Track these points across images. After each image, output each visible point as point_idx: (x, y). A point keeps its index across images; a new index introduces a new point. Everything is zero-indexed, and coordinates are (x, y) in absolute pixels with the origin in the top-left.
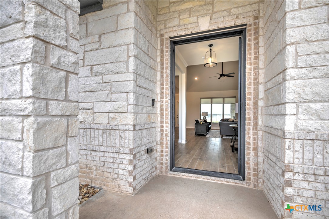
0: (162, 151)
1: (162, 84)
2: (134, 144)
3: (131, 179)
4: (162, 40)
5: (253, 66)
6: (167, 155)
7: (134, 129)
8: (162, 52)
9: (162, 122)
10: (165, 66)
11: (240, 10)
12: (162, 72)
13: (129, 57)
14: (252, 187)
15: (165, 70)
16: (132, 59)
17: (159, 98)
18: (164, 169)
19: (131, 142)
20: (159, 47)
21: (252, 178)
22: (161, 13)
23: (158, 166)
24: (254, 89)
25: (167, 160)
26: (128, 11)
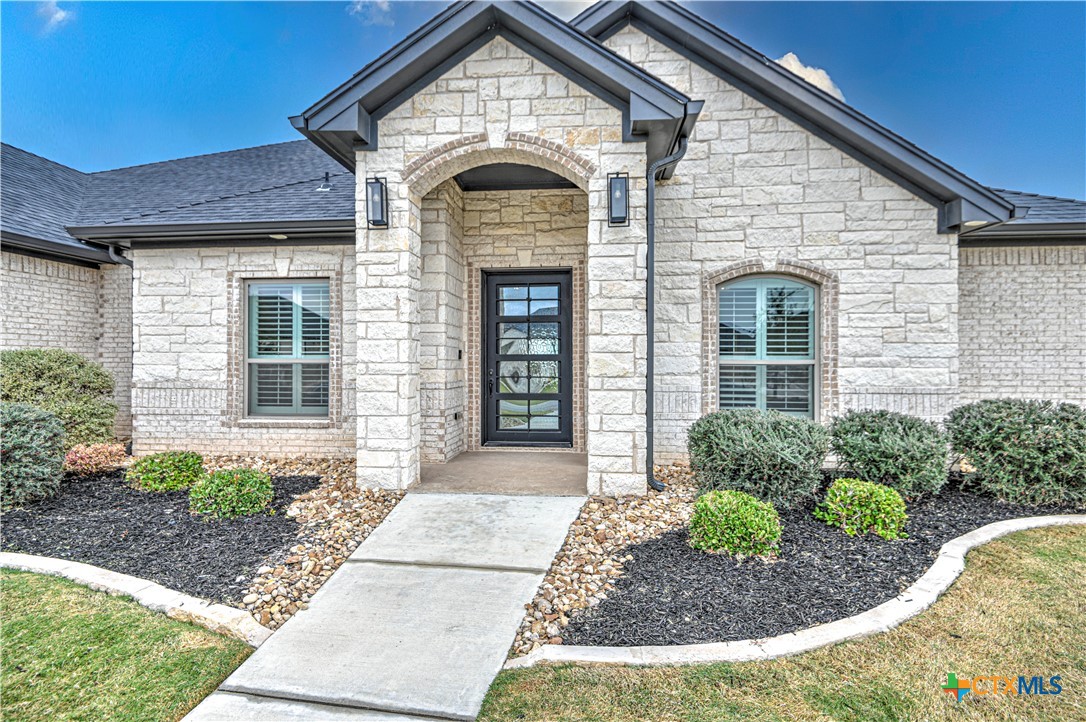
0: (471, 419)
1: (471, 329)
2: (445, 404)
3: (442, 445)
4: (470, 271)
5: (579, 315)
6: (477, 424)
7: (446, 388)
8: (470, 286)
9: (470, 380)
10: (474, 305)
11: (565, 250)
12: (470, 313)
13: (438, 305)
14: (579, 451)
15: (474, 311)
16: (443, 309)
17: (466, 347)
18: (473, 443)
19: (442, 403)
20: (466, 280)
21: (579, 441)
22: (469, 233)
23: (465, 441)
24: (580, 341)
25: (477, 431)
26: (438, 253)
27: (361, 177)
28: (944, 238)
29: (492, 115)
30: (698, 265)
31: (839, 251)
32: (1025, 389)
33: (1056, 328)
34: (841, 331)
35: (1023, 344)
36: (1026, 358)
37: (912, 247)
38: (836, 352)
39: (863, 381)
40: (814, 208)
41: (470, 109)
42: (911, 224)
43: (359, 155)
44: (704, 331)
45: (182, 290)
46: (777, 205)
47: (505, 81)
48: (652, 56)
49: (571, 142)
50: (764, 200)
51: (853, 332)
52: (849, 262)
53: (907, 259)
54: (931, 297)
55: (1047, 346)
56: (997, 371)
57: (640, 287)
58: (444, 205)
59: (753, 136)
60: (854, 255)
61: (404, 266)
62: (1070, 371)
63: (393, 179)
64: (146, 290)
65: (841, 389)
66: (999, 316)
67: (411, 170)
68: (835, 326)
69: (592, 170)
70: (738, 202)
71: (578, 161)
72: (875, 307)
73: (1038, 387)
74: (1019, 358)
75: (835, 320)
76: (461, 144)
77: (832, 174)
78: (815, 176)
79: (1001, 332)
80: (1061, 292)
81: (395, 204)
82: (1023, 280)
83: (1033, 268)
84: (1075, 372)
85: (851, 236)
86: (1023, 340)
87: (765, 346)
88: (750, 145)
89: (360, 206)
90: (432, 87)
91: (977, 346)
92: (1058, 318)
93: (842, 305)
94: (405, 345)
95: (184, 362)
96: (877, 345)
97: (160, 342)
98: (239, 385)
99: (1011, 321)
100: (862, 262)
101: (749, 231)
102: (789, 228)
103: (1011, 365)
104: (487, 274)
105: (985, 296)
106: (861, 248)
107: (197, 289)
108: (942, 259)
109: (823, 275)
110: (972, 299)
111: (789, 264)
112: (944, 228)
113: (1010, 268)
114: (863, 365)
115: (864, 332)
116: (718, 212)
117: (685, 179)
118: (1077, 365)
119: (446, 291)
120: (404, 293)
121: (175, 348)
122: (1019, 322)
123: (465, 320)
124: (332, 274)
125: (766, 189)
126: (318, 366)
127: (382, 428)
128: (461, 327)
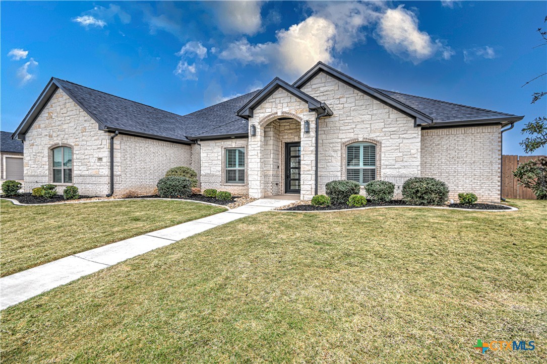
0: (282, 185)
1: (282, 160)
2: (273, 180)
4: (281, 143)
6: (283, 187)
7: (273, 176)
9: (281, 174)
10: (283, 153)
13: (270, 153)
16: (272, 154)
17: (280, 165)
18: (282, 192)
20: (280, 146)
22: (281, 132)
23: (280, 192)
25: (283, 189)
26: (270, 139)
27: (250, 124)
28: (416, 129)
29: (279, 107)
30: (340, 140)
31: (382, 134)
32: (458, 177)
33: (470, 155)
34: (382, 158)
35: (458, 161)
36: (459, 166)
37: (405, 132)
38: (380, 165)
39: (389, 173)
40: (375, 122)
41: (273, 106)
42: (405, 125)
43: (249, 119)
44: (341, 159)
45: (211, 151)
46: (363, 121)
47: (282, 99)
48: (328, 81)
49: (297, 113)
50: (359, 120)
51: (386, 158)
52: (385, 137)
53: (404, 136)
54: (411, 147)
55: (467, 162)
56: (448, 171)
57: (313, 148)
58: (272, 126)
59: (356, 101)
60: (387, 135)
61: (259, 145)
62: (476, 170)
63: (256, 124)
64: (203, 151)
65: (382, 176)
66: (449, 152)
67: (261, 122)
68: (380, 156)
69: (301, 120)
70: (352, 121)
71: (298, 117)
72: (393, 151)
73: (463, 176)
74: (456, 166)
75: (380, 155)
76: (271, 115)
77: (380, 111)
78: (375, 112)
79: (450, 157)
80: (473, 143)
81: (257, 130)
82: (458, 139)
83: (462, 135)
84: (478, 171)
85: (386, 129)
86: (458, 160)
87: (362, 163)
88: (355, 104)
89: (249, 131)
90: (265, 102)
91: (440, 162)
92: (472, 152)
93: (383, 150)
94: (259, 164)
95: (212, 169)
96: (393, 162)
97: (207, 164)
98: (224, 175)
99: (453, 153)
100: (389, 137)
101: (355, 129)
102: (367, 128)
103: (453, 168)
104: (287, 144)
105: (444, 145)
106: (389, 133)
107: (215, 151)
108: (415, 135)
109: (377, 142)
110: (439, 146)
111: (366, 139)
112: (416, 126)
113: (454, 136)
114: (389, 168)
115: (390, 159)
116: (346, 124)
117: (337, 115)
118: (479, 168)
119: (273, 150)
120: (259, 151)
121: (210, 166)
122: (456, 154)
123: (280, 157)
124: (245, 146)
125: (360, 117)
126: (242, 170)
127: (255, 184)
128: (279, 159)
